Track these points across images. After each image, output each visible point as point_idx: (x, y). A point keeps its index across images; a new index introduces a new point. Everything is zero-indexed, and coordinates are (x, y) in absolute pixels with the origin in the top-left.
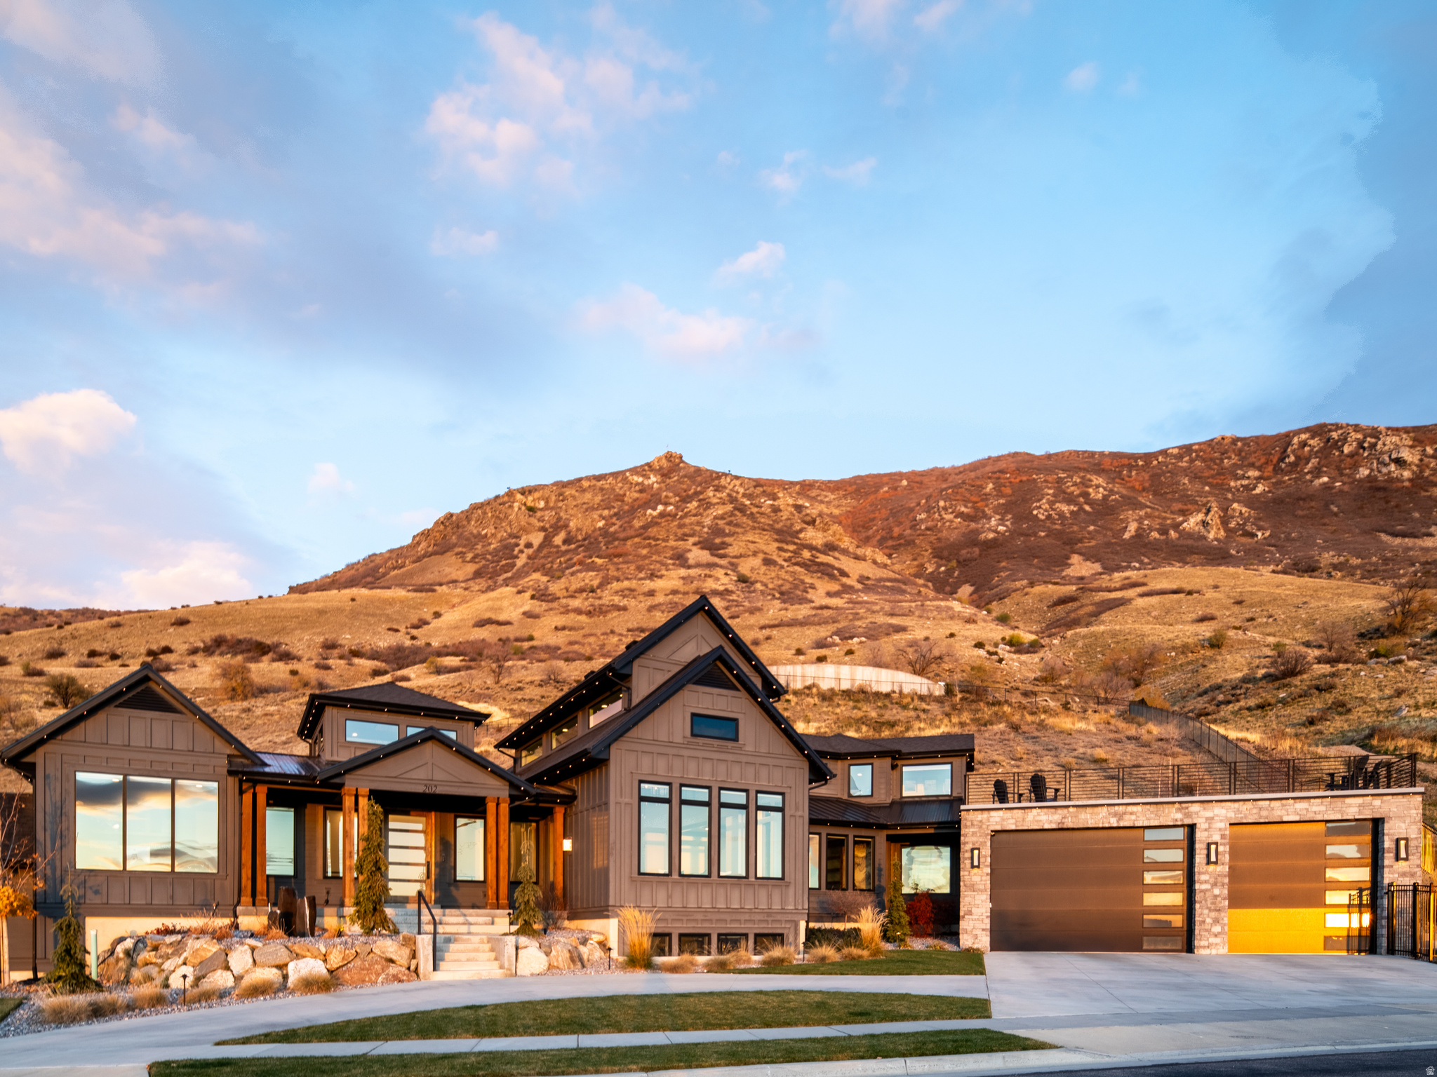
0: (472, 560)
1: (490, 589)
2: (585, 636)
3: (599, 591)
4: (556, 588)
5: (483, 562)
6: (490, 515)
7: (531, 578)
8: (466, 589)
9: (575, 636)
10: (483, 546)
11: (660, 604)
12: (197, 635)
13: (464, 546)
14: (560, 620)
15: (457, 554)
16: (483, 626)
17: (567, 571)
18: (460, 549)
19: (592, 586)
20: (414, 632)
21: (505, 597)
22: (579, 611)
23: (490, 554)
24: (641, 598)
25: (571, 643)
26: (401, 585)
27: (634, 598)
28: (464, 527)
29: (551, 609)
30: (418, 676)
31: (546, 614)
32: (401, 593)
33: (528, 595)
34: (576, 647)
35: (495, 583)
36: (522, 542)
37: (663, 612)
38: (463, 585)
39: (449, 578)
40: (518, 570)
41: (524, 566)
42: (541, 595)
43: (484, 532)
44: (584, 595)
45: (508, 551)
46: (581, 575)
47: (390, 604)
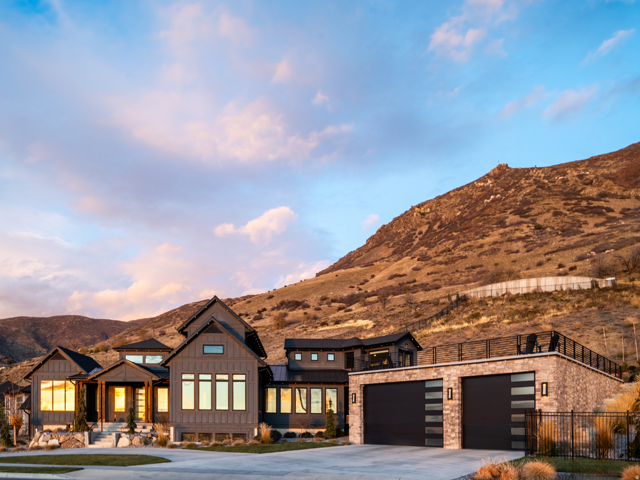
0: (393, 246)
1: (399, 259)
2: (442, 276)
3: (453, 250)
4: (430, 253)
5: (398, 246)
6: (402, 222)
7: (420, 249)
8: (388, 261)
9: (437, 276)
10: (398, 238)
11: (486, 251)
12: (275, 302)
13: (389, 240)
14: (430, 269)
15: (385, 245)
16: (393, 278)
17: (438, 243)
18: (387, 242)
19: (449, 248)
20: (361, 287)
21: (405, 262)
22: (440, 263)
23: (401, 241)
24: (475, 250)
25: (435, 281)
26: (359, 265)
27: (472, 250)
28: (390, 230)
29: (427, 264)
30: (356, 308)
31: (424, 267)
32: (358, 268)
33: (416, 259)
34: (437, 282)
35: (402, 255)
36: (417, 232)
37: (487, 255)
38: (387, 259)
39: (381, 257)
40: (414, 247)
41: (417, 244)
42: (424, 258)
43: (399, 231)
44: (445, 254)
45: (410, 238)
46: (444, 244)
47: (353, 275)
